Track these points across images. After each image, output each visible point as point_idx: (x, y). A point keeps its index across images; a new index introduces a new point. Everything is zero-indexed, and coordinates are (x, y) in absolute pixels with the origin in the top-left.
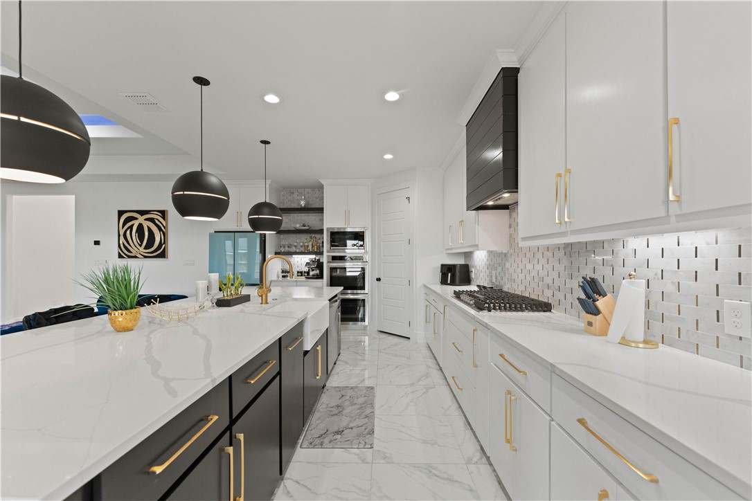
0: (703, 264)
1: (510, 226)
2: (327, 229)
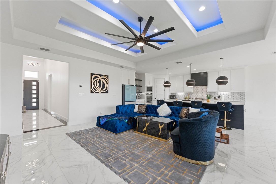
0: (227, 94)
1: (194, 89)
2: (146, 86)
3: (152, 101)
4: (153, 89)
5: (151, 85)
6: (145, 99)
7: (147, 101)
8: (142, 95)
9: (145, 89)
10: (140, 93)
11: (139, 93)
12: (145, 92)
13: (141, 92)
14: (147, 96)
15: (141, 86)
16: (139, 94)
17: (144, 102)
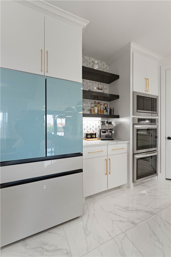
2: (133, 92)
3: (155, 146)
4: (161, 106)
5: (152, 92)
6: (129, 140)
7: (138, 149)
8: (119, 126)
9: (131, 103)
10: (114, 121)
11: (110, 120)
12: (129, 115)
13: (118, 117)
14: (138, 130)
15: (117, 97)
16: (110, 123)
17: (125, 150)
